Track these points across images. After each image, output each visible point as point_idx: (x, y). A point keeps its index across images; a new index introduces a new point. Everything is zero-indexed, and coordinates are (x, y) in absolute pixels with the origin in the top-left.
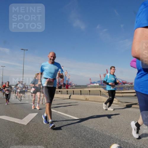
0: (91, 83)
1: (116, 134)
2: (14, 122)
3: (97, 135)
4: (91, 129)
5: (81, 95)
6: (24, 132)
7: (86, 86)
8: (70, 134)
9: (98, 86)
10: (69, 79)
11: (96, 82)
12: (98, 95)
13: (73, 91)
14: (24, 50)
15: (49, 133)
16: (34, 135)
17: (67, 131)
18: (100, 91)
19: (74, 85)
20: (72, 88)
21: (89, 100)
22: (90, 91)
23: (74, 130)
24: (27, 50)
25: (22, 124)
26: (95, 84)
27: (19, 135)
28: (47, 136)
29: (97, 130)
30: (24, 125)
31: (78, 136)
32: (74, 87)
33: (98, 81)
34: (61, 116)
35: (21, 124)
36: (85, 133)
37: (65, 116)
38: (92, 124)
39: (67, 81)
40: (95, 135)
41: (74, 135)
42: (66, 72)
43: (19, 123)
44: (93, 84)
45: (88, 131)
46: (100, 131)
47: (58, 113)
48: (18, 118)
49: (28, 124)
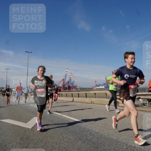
0: (97, 86)
1: (122, 138)
2: (18, 126)
3: (103, 139)
4: (97, 133)
5: (86, 97)
6: (29, 136)
7: (91, 89)
8: (75, 138)
9: (103, 88)
10: (74, 81)
11: (101, 84)
12: (104, 97)
13: (78, 94)
14: (28, 52)
15: (54, 137)
16: (39, 138)
17: (72, 135)
18: (106, 94)
19: (79, 87)
20: (77, 91)
21: (94, 103)
22: (95, 94)
23: (79, 134)
24: (31, 52)
25: (27, 128)
26: (101, 87)
27: (24, 139)
28: (52, 140)
29: (103, 133)
30: (28, 128)
31: (83, 140)
32: (79, 90)
33: (104, 84)
34: (66, 120)
35: (25, 128)
36: (91, 137)
37: (70, 119)
38: (98, 128)
39: (72, 83)
40: (101, 139)
41: (80, 139)
42: (71, 74)
43: (23, 127)
44: (98, 87)
45: (94, 135)
46: (106, 135)
47: (63, 117)
48: (23, 122)
49: (33, 127)
